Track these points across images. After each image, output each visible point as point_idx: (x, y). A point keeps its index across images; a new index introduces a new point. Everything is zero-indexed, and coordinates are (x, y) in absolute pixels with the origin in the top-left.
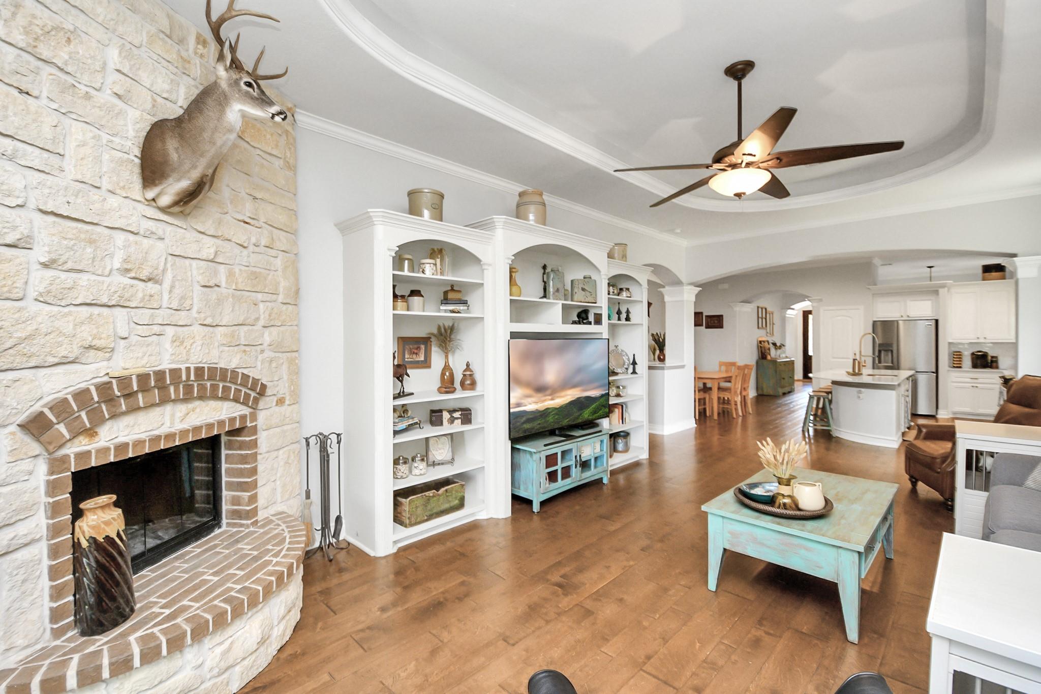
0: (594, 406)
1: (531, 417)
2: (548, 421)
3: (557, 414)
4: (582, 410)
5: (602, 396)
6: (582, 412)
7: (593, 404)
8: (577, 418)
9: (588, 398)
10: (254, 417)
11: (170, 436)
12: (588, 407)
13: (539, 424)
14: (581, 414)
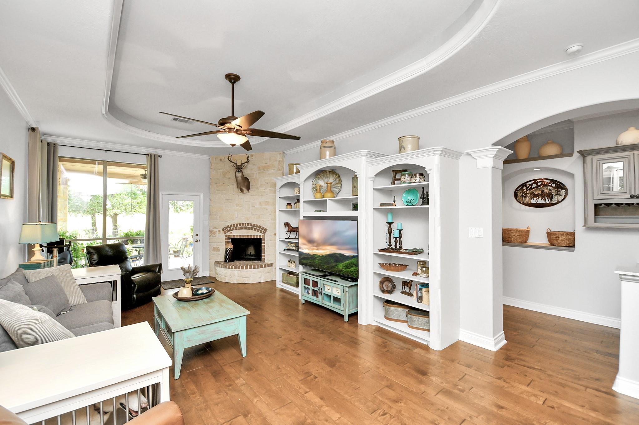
0: (346, 262)
1: (306, 257)
2: (315, 262)
3: (320, 260)
4: (337, 262)
5: (354, 257)
6: (337, 264)
7: (346, 261)
8: (334, 267)
9: (342, 255)
10: (264, 236)
11: (243, 236)
12: (342, 262)
13: (310, 262)
14: (336, 265)
